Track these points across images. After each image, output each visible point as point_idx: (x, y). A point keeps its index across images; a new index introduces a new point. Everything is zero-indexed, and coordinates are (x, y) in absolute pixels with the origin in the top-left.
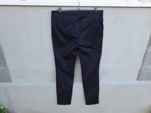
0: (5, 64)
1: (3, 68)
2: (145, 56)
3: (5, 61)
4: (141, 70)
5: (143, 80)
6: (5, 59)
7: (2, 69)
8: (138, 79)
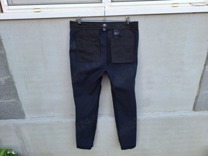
0: (16, 95)
1: (13, 100)
2: (202, 78)
3: (16, 91)
4: (197, 96)
5: (201, 110)
6: (16, 89)
7: (13, 102)
8: (194, 109)
